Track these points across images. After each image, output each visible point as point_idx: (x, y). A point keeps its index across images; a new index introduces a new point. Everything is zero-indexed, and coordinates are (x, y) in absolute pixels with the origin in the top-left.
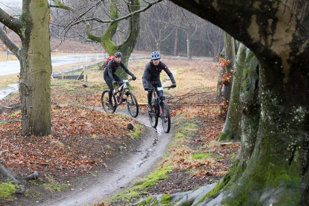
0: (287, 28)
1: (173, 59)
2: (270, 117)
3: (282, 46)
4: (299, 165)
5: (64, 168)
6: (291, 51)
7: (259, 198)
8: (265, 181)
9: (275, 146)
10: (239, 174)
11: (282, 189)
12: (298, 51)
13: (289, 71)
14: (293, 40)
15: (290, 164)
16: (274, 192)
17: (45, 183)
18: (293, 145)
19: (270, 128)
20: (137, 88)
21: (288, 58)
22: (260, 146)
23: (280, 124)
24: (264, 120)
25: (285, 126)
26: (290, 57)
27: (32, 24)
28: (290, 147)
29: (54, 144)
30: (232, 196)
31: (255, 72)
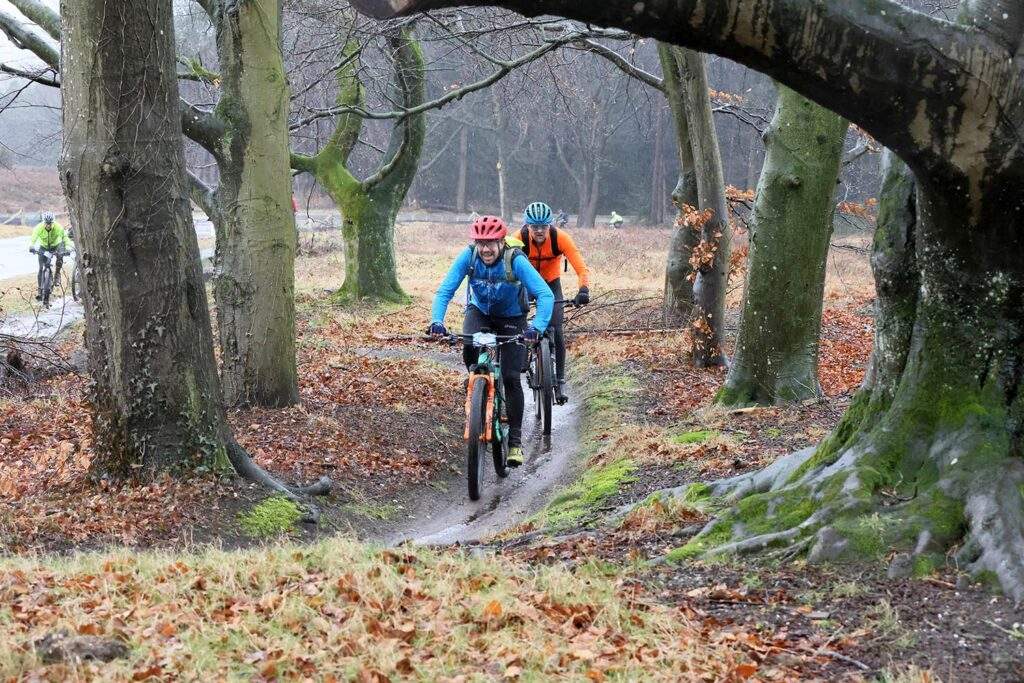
0: (981, 121)
1: (461, 222)
2: (940, 296)
3: (971, 155)
4: (1000, 386)
5: (371, 474)
6: (987, 165)
7: (928, 452)
8: (937, 419)
9: (951, 351)
10: (875, 416)
11: (973, 431)
12: (1001, 164)
13: (981, 204)
14: (991, 144)
15: (982, 385)
16: (957, 437)
17: (346, 502)
18: (988, 349)
19: (941, 317)
20: (421, 299)
21: (981, 178)
22: (923, 353)
23: (961, 307)
24: (927, 302)
25: (970, 312)
26: (984, 176)
27: (248, 126)
28: (981, 352)
29: (319, 424)
30: (874, 451)
31: (905, 209)
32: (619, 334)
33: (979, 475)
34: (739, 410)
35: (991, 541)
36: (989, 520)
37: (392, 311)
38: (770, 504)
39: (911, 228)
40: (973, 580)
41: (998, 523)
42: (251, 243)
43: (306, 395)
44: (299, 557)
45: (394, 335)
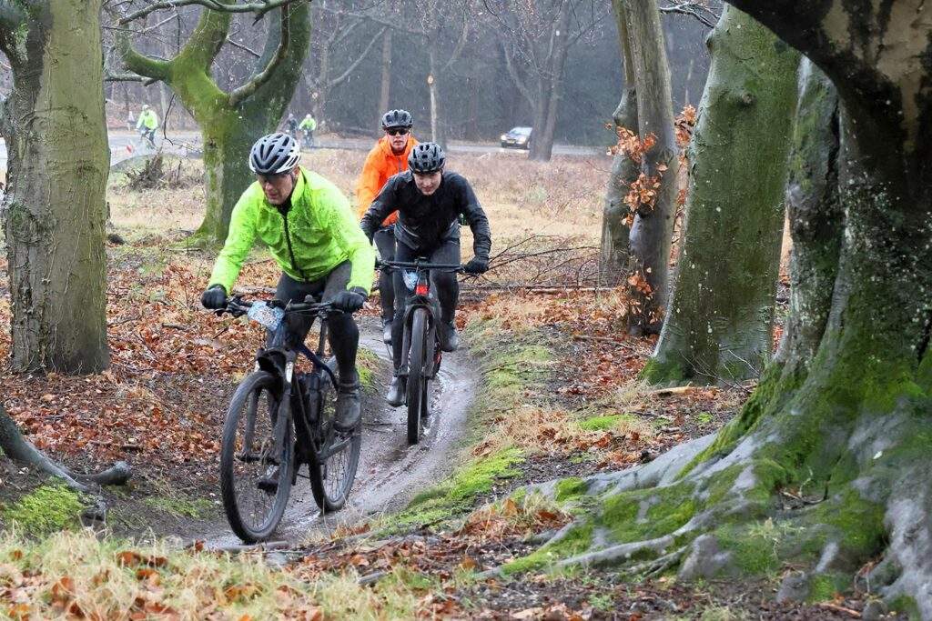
0: (915, 17)
2: (868, 242)
3: (902, 61)
5: (186, 460)
6: (925, 73)
7: (847, 443)
8: (860, 400)
9: (881, 313)
10: (787, 393)
11: (904, 416)
13: (918, 123)
14: (928, 46)
15: (920, 359)
16: (884, 425)
18: (927, 311)
19: (869, 269)
21: (916, 90)
22: (845, 315)
23: (894, 257)
24: (852, 249)
25: (905, 263)
26: (922, 87)
27: (49, 17)
28: (920, 315)
29: (130, 395)
30: (779, 441)
31: (827, 130)
32: (542, 293)
33: (906, 472)
34: (667, 390)
35: (913, 557)
36: (912, 531)
37: (264, 258)
38: (642, 503)
39: (833, 156)
40: (885, 607)
41: (923, 535)
42: (50, 165)
43: (122, 360)
44: (18, 555)
45: (259, 288)
